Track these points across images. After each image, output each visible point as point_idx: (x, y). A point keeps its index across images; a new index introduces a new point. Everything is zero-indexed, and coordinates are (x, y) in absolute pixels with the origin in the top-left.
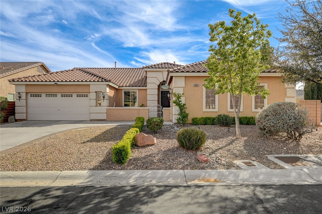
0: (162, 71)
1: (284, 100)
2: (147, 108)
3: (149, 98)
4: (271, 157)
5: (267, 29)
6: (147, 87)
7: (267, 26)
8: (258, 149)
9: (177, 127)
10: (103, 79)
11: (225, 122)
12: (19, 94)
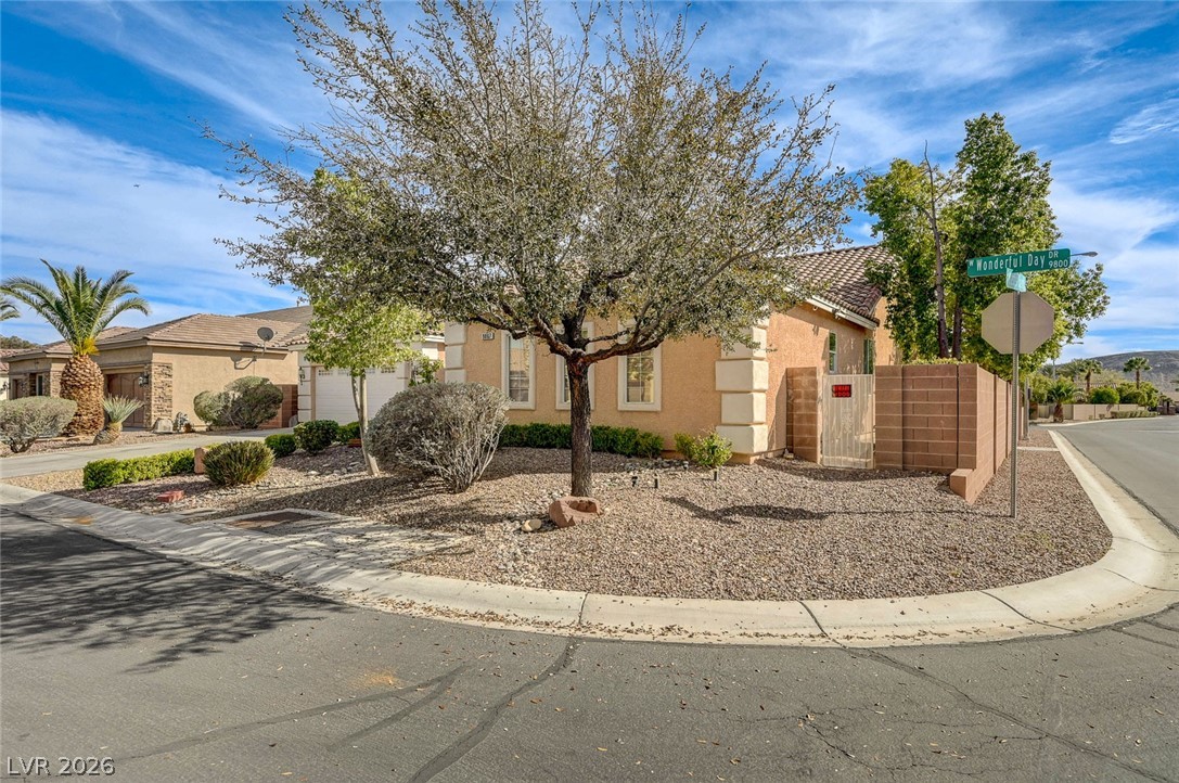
12: (301, 369)
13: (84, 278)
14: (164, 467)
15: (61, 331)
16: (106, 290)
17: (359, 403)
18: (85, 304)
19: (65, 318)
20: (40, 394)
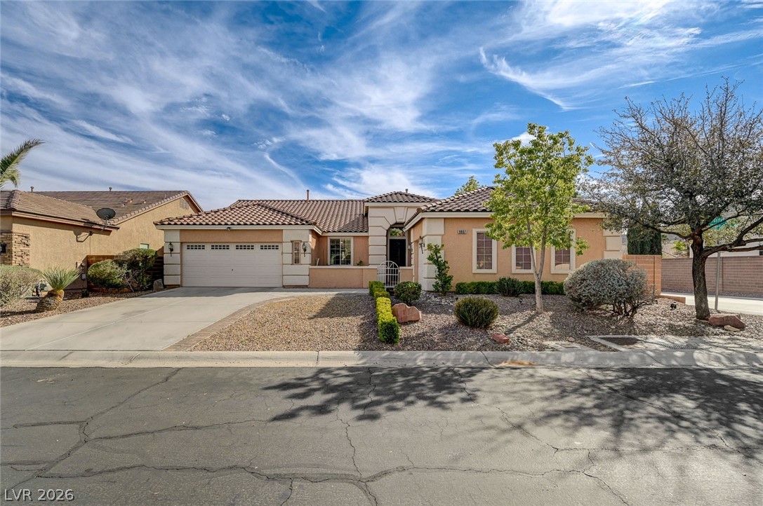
0: (393, 207)
1: (603, 256)
2: (370, 267)
3: (371, 250)
4: (595, 338)
5: (587, 153)
6: (370, 233)
7: (586, 149)
8: (574, 328)
9: (435, 297)
10: (302, 220)
11: (512, 289)
12: (171, 244)
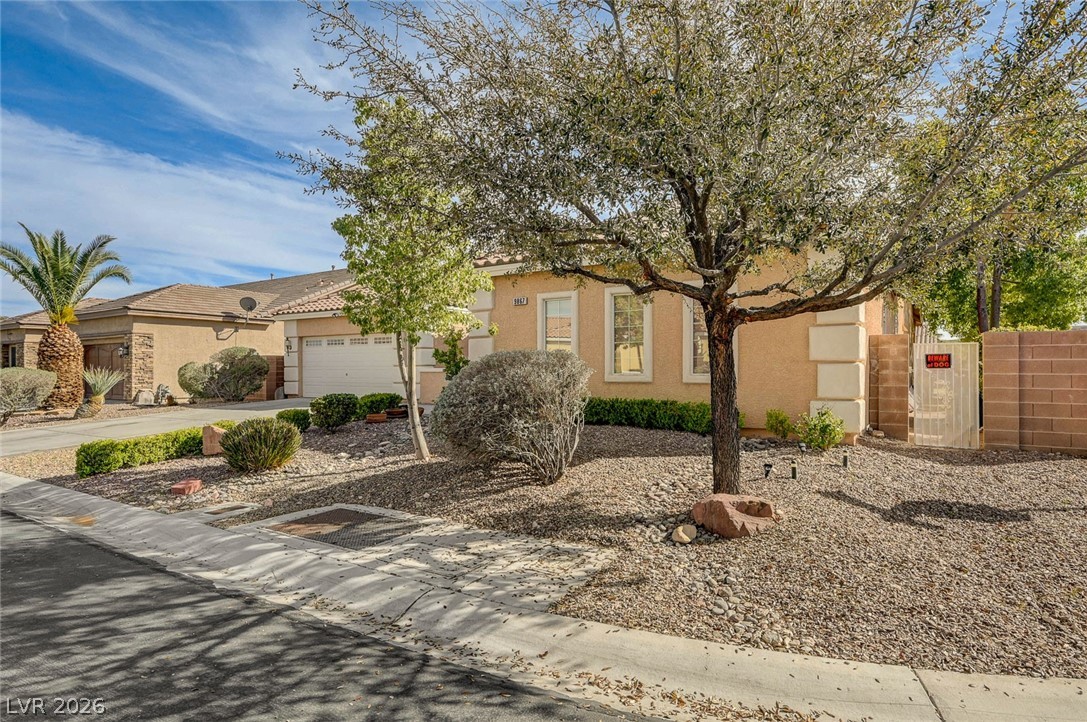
12: (289, 339)
13: (63, 243)
14: (168, 448)
15: (39, 299)
16: (86, 256)
17: (406, 375)
18: (64, 270)
19: (42, 285)
20: (14, 365)
